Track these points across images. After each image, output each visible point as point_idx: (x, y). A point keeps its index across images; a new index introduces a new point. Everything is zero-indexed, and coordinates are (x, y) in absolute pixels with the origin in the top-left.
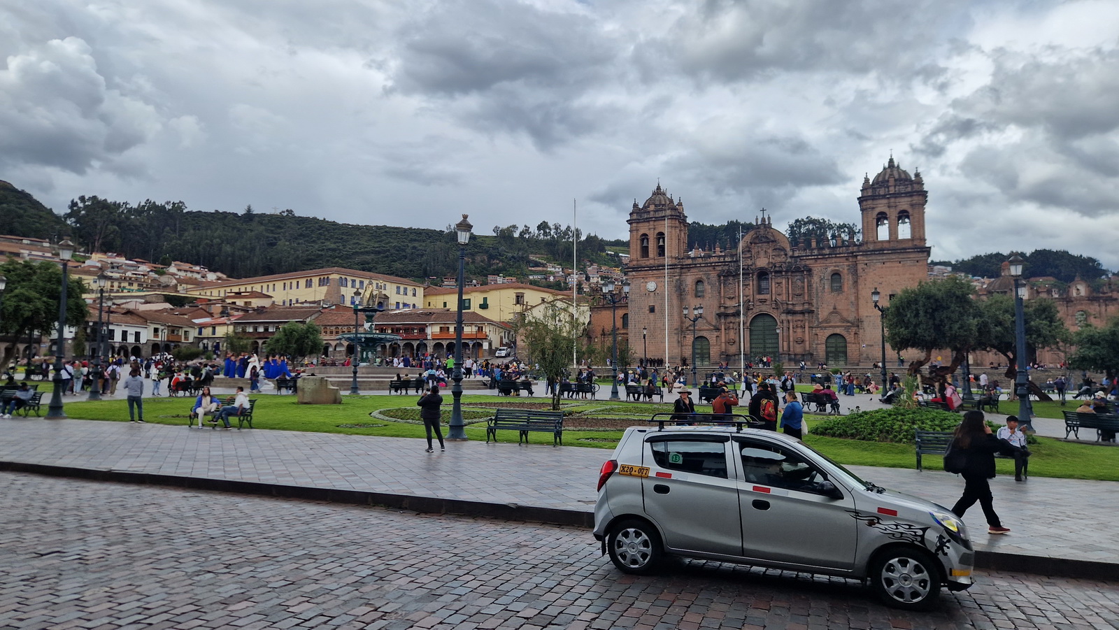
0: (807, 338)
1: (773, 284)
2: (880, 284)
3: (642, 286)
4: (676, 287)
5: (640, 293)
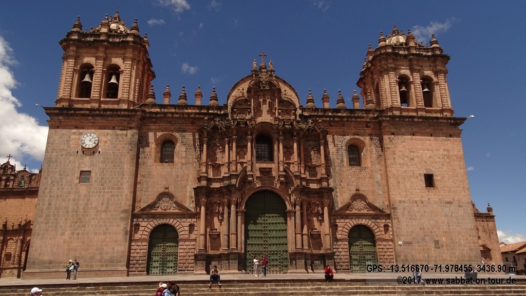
0: (327, 230)
1: (281, 147)
2: (413, 159)
3: (73, 139)
4: (131, 144)
5: (67, 150)
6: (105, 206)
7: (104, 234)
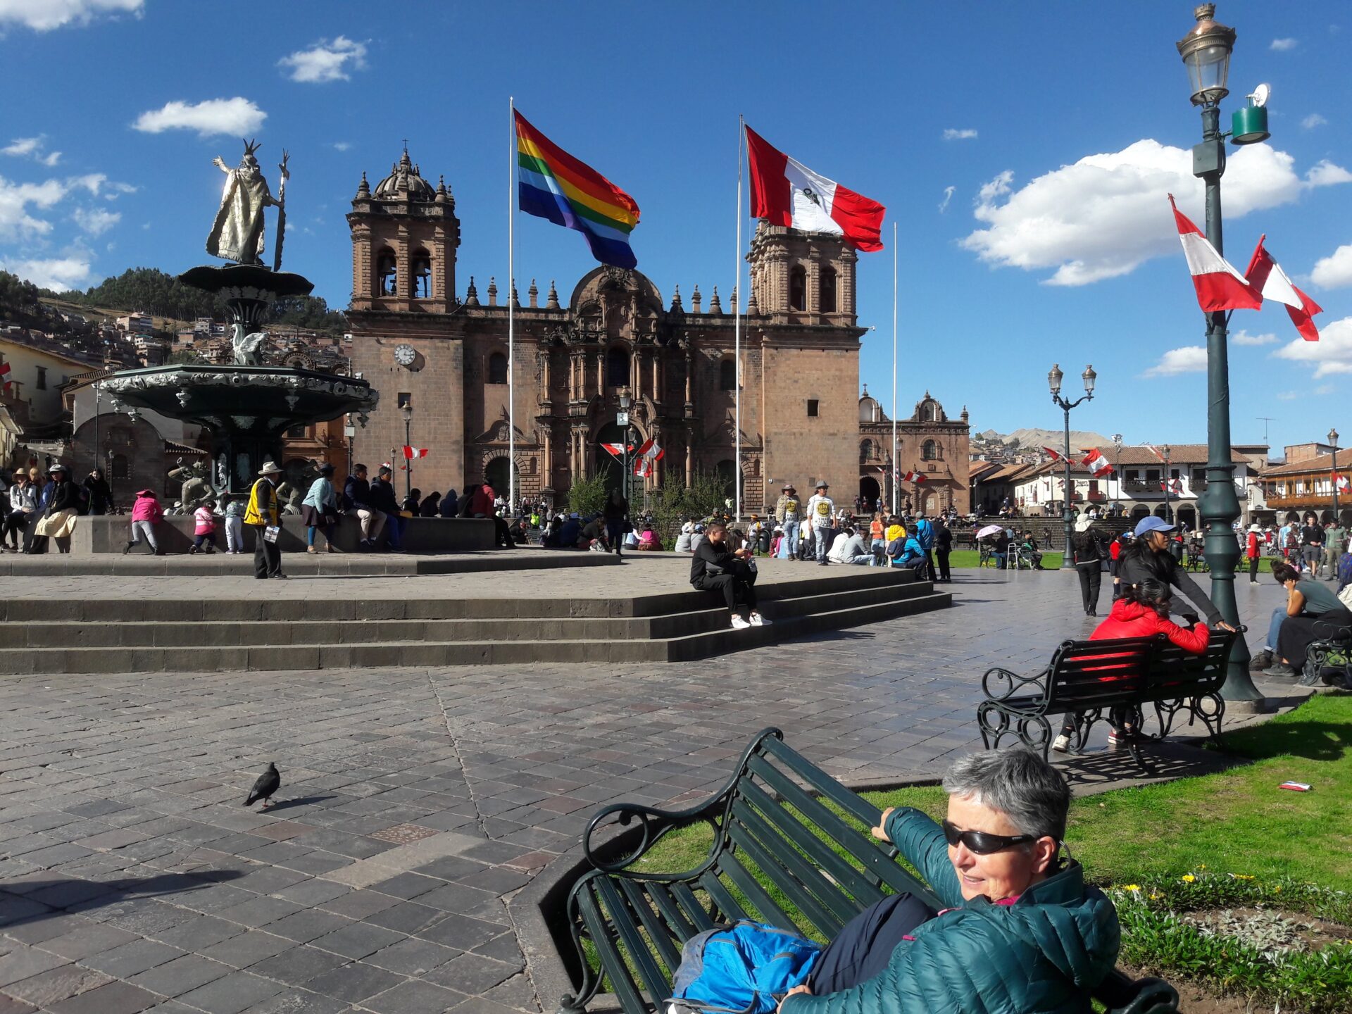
1: (639, 370)
2: (796, 382)
3: (384, 351)
4: (455, 360)
5: (379, 366)
6: (432, 436)
7: (436, 467)
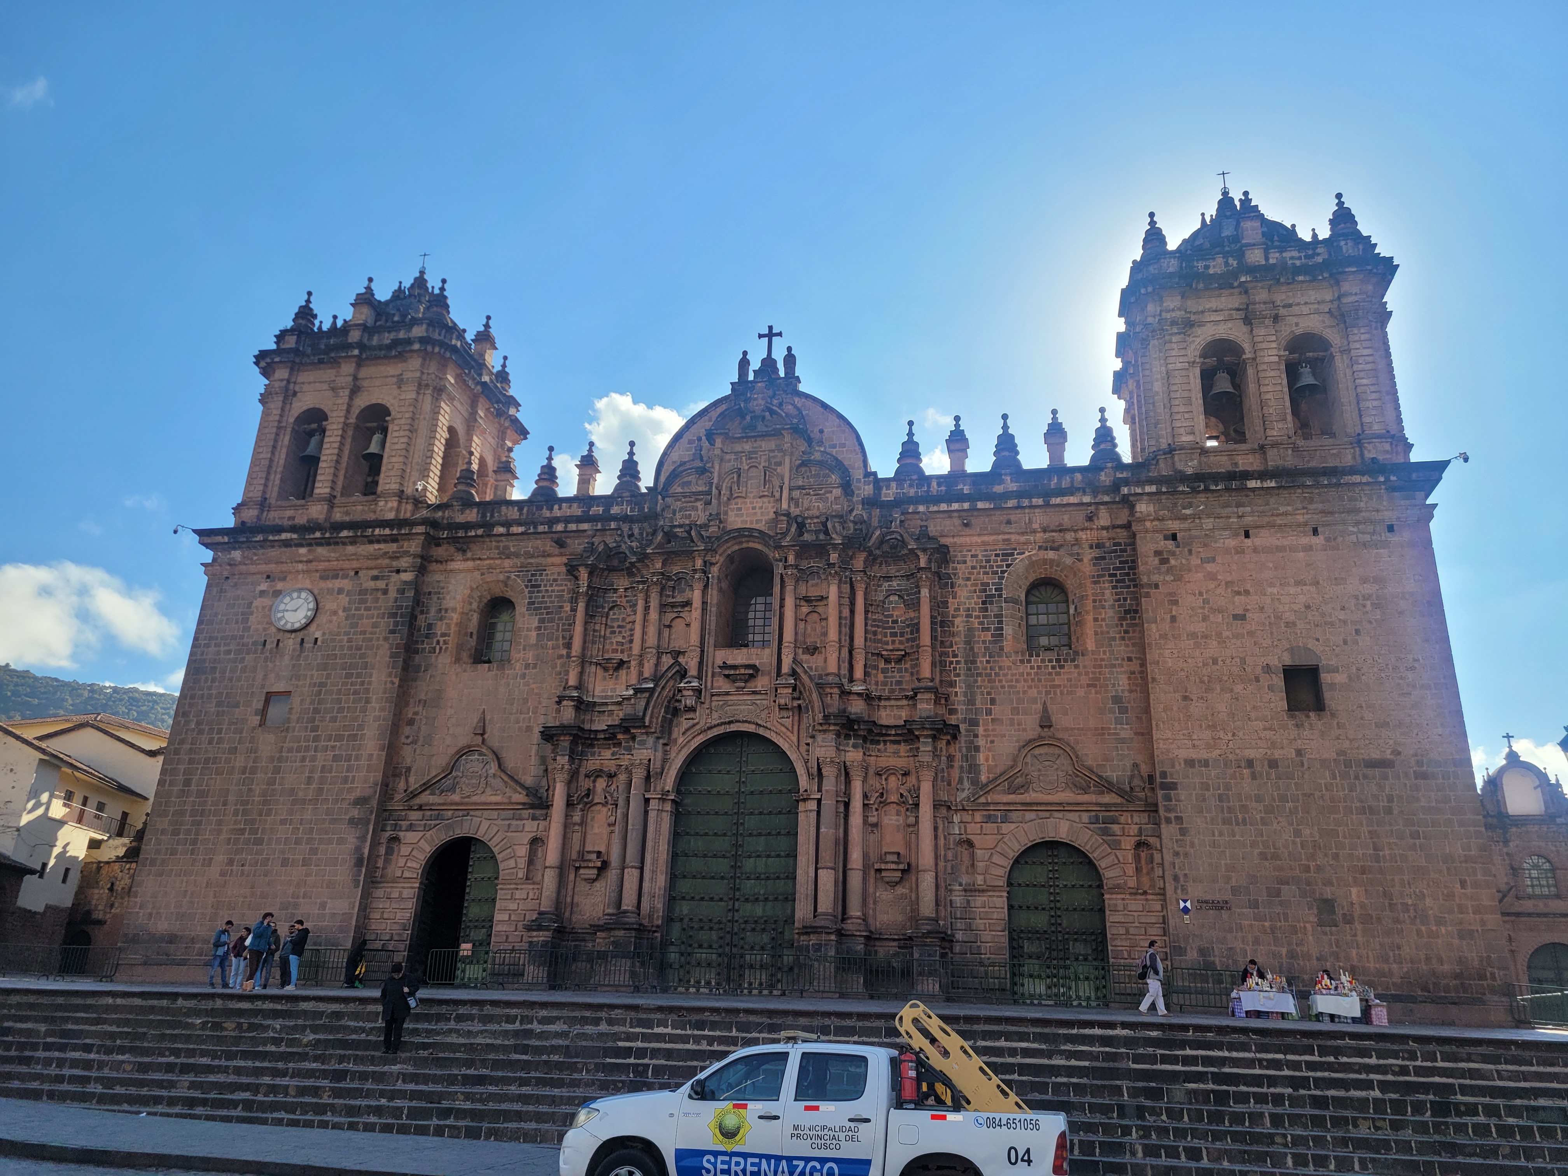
0: (926, 856)
1: (789, 602)
2: (1241, 617)
3: (257, 607)
4: (394, 615)
5: (242, 637)
6: (314, 785)
7: (305, 863)
